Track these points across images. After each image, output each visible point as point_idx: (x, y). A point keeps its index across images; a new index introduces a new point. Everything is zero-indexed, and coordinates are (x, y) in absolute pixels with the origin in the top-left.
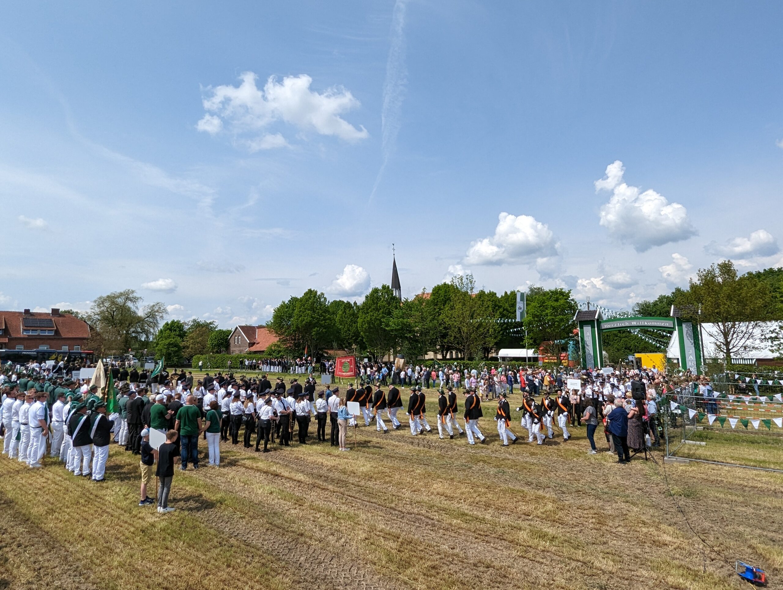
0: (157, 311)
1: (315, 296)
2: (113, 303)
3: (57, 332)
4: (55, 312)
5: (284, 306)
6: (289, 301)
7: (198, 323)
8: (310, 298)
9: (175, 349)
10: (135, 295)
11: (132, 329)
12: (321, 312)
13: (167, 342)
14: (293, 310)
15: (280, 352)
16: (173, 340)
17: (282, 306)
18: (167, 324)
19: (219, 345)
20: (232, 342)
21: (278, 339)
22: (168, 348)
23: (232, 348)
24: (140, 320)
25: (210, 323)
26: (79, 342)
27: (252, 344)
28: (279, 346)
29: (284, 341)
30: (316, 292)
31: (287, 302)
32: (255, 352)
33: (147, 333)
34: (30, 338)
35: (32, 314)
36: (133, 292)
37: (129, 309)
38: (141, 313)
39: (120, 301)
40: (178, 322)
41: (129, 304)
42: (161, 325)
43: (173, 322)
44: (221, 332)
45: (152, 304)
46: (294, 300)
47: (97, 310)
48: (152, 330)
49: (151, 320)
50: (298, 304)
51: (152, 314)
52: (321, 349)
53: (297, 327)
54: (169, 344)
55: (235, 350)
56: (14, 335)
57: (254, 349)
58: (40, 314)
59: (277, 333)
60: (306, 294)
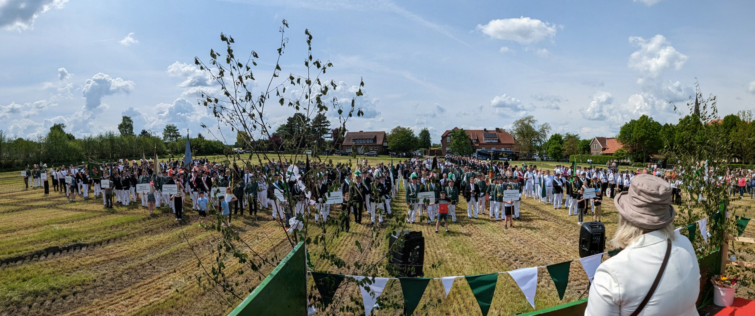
0: (546, 128)
1: (647, 120)
2: (523, 124)
3: (499, 140)
4: (497, 129)
5: (627, 126)
6: (630, 122)
7: (569, 135)
8: (644, 120)
9: (558, 151)
10: (533, 118)
11: (533, 139)
12: (651, 130)
13: (554, 146)
14: (633, 128)
15: (623, 154)
16: (557, 146)
18: (553, 136)
19: (584, 149)
20: (591, 147)
21: (622, 146)
22: (555, 150)
23: (592, 152)
24: (537, 133)
25: (576, 135)
26: (509, 146)
27: (604, 149)
28: (622, 151)
29: (626, 148)
30: (647, 117)
31: (628, 123)
32: (607, 154)
33: (540, 141)
34: (488, 144)
35: (487, 131)
37: (531, 127)
38: (537, 129)
39: (526, 122)
40: (559, 134)
41: (531, 124)
42: (549, 137)
43: (556, 135)
44: (584, 141)
45: (542, 124)
46: (633, 122)
47: (515, 128)
48: (543, 140)
49: (542, 133)
50: (636, 124)
51: (543, 130)
52: (650, 154)
53: (636, 139)
54: (555, 148)
55: (594, 152)
56: (481, 142)
57: (606, 152)
58: (491, 131)
59: (622, 142)
60: (641, 118)
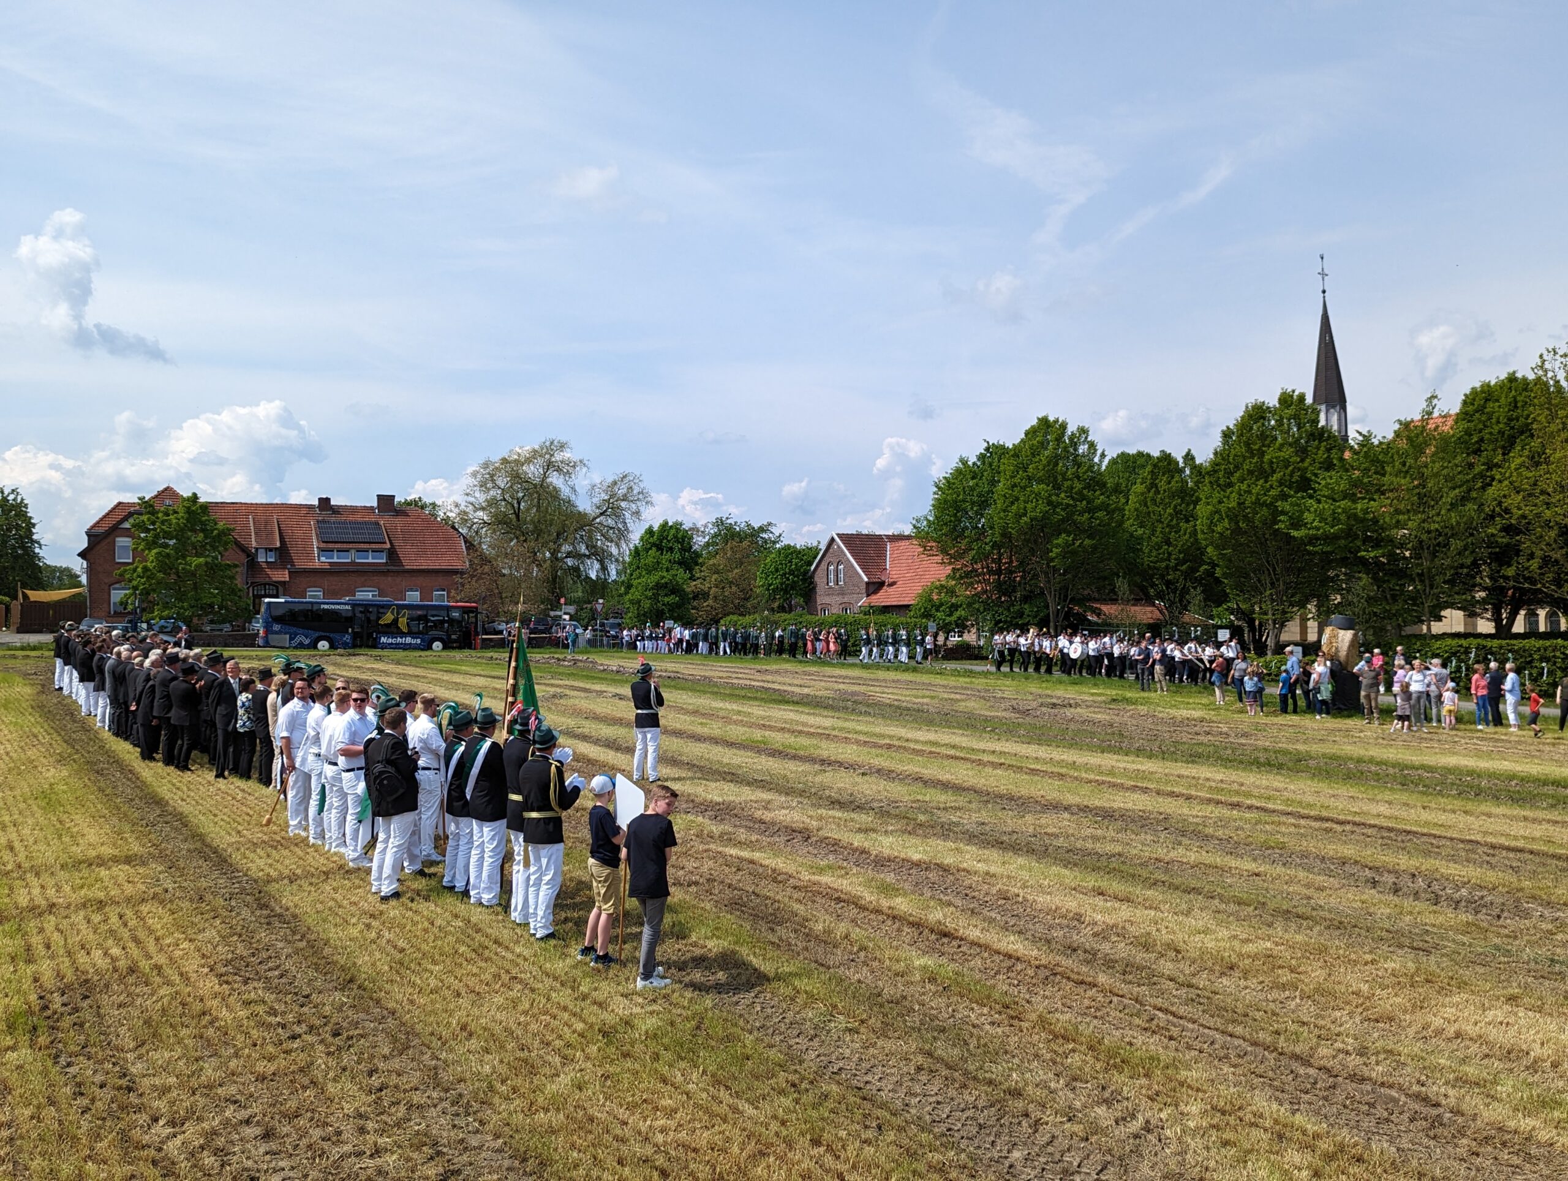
0: (625, 498)
1: (1059, 439)
2: (516, 477)
3: (392, 554)
4: (386, 501)
5: (964, 473)
6: (981, 457)
7: (730, 528)
8: (1043, 445)
9: (672, 599)
10: (567, 455)
11: (566, 548)
12: (1078, 486)
13: (653, 579)
14: (993, 483)
15: (955, 607)
16: (668, 576)
17: (958, 471)
18: (650, 531)
19: (786, 590)
20: (820, 579)
21: (948, 569)
22: (655, 596)
23: (821, 599)
24: (583, 522)
25: (762, 529)
26: (441, 580)
27: (875, 587)
28: (951, 592)
29: (966, 576)
30: (1064, 426)
31: (972, 459)
32: (886, 609)
33: (602, 557)
34: (335, 571)
35: (337, 510)
36: (562, 446)
37: (555, 494)
38: (585, 505)
39: (533, 471)
40: (677, 526)
41: (555, 480)
42: (636, 536)
43: (664, 526)
44: (790, 552)
45: (610, 480)
46: (994, 453)
47: (481, 497)
48: (614, 550)
49: (610, 522)
50: (1007, 465)
51: (612, 507)
52: (1081, 601)
53: (1005, 534)
54: (658, 586)
55: (829, 601)
56: (301, 564)
57: (883, 598)
58: (353, 510)
59: (944, 551)
60: (1031, 433)
